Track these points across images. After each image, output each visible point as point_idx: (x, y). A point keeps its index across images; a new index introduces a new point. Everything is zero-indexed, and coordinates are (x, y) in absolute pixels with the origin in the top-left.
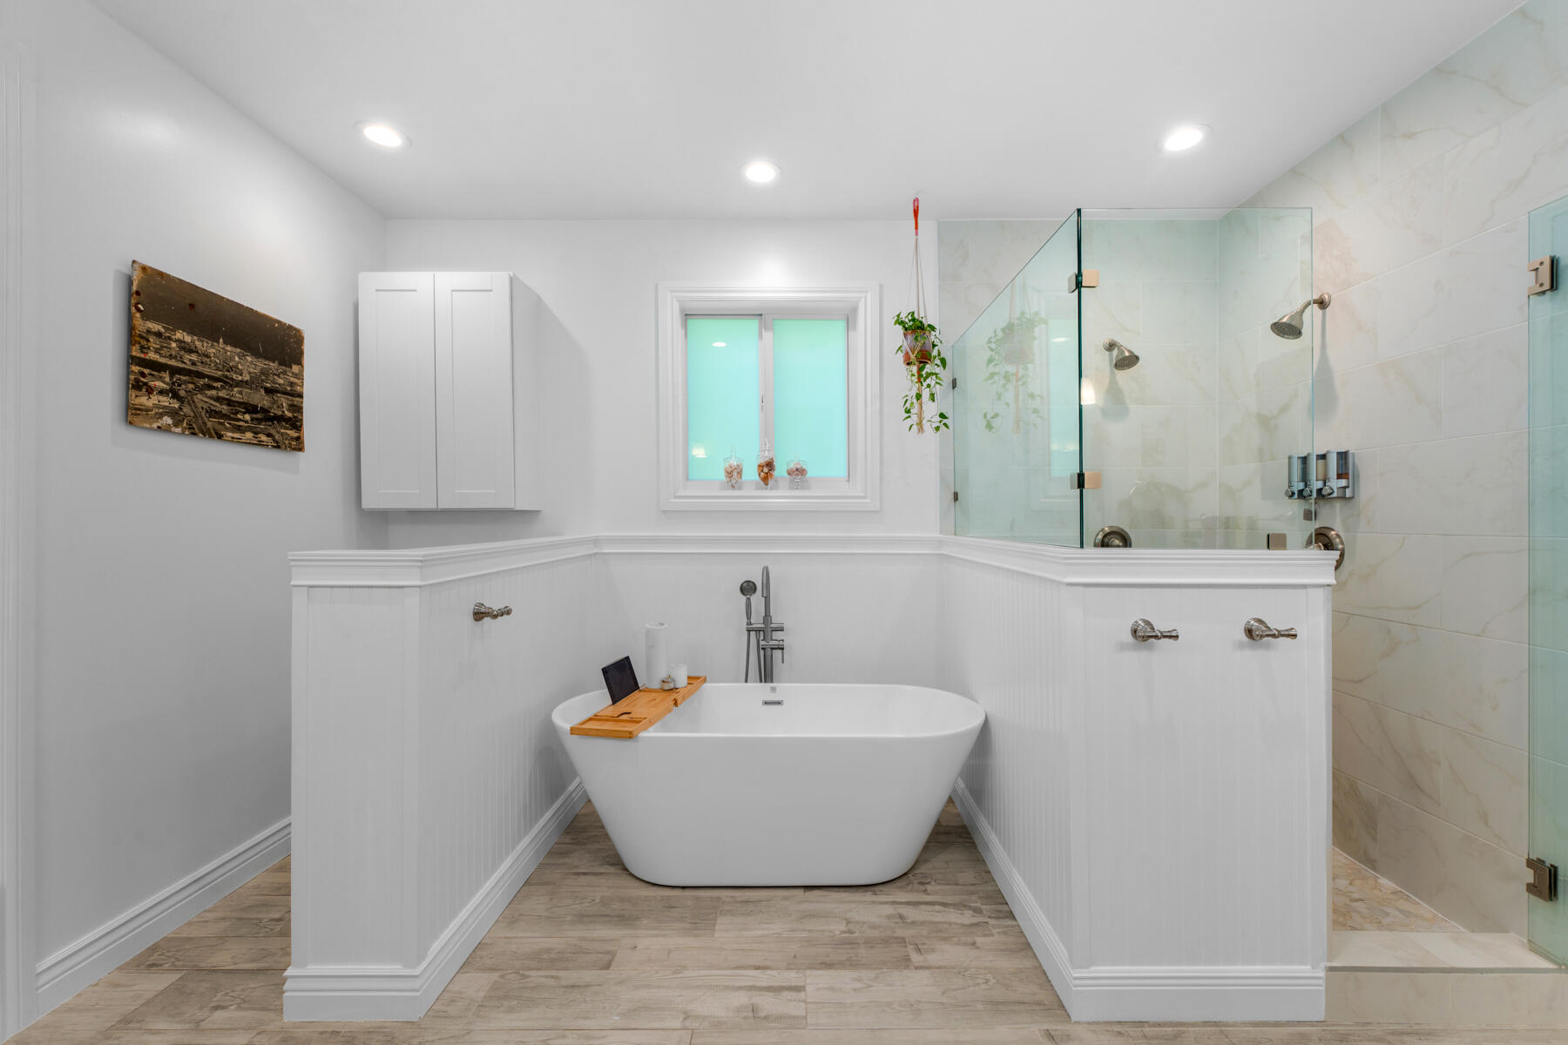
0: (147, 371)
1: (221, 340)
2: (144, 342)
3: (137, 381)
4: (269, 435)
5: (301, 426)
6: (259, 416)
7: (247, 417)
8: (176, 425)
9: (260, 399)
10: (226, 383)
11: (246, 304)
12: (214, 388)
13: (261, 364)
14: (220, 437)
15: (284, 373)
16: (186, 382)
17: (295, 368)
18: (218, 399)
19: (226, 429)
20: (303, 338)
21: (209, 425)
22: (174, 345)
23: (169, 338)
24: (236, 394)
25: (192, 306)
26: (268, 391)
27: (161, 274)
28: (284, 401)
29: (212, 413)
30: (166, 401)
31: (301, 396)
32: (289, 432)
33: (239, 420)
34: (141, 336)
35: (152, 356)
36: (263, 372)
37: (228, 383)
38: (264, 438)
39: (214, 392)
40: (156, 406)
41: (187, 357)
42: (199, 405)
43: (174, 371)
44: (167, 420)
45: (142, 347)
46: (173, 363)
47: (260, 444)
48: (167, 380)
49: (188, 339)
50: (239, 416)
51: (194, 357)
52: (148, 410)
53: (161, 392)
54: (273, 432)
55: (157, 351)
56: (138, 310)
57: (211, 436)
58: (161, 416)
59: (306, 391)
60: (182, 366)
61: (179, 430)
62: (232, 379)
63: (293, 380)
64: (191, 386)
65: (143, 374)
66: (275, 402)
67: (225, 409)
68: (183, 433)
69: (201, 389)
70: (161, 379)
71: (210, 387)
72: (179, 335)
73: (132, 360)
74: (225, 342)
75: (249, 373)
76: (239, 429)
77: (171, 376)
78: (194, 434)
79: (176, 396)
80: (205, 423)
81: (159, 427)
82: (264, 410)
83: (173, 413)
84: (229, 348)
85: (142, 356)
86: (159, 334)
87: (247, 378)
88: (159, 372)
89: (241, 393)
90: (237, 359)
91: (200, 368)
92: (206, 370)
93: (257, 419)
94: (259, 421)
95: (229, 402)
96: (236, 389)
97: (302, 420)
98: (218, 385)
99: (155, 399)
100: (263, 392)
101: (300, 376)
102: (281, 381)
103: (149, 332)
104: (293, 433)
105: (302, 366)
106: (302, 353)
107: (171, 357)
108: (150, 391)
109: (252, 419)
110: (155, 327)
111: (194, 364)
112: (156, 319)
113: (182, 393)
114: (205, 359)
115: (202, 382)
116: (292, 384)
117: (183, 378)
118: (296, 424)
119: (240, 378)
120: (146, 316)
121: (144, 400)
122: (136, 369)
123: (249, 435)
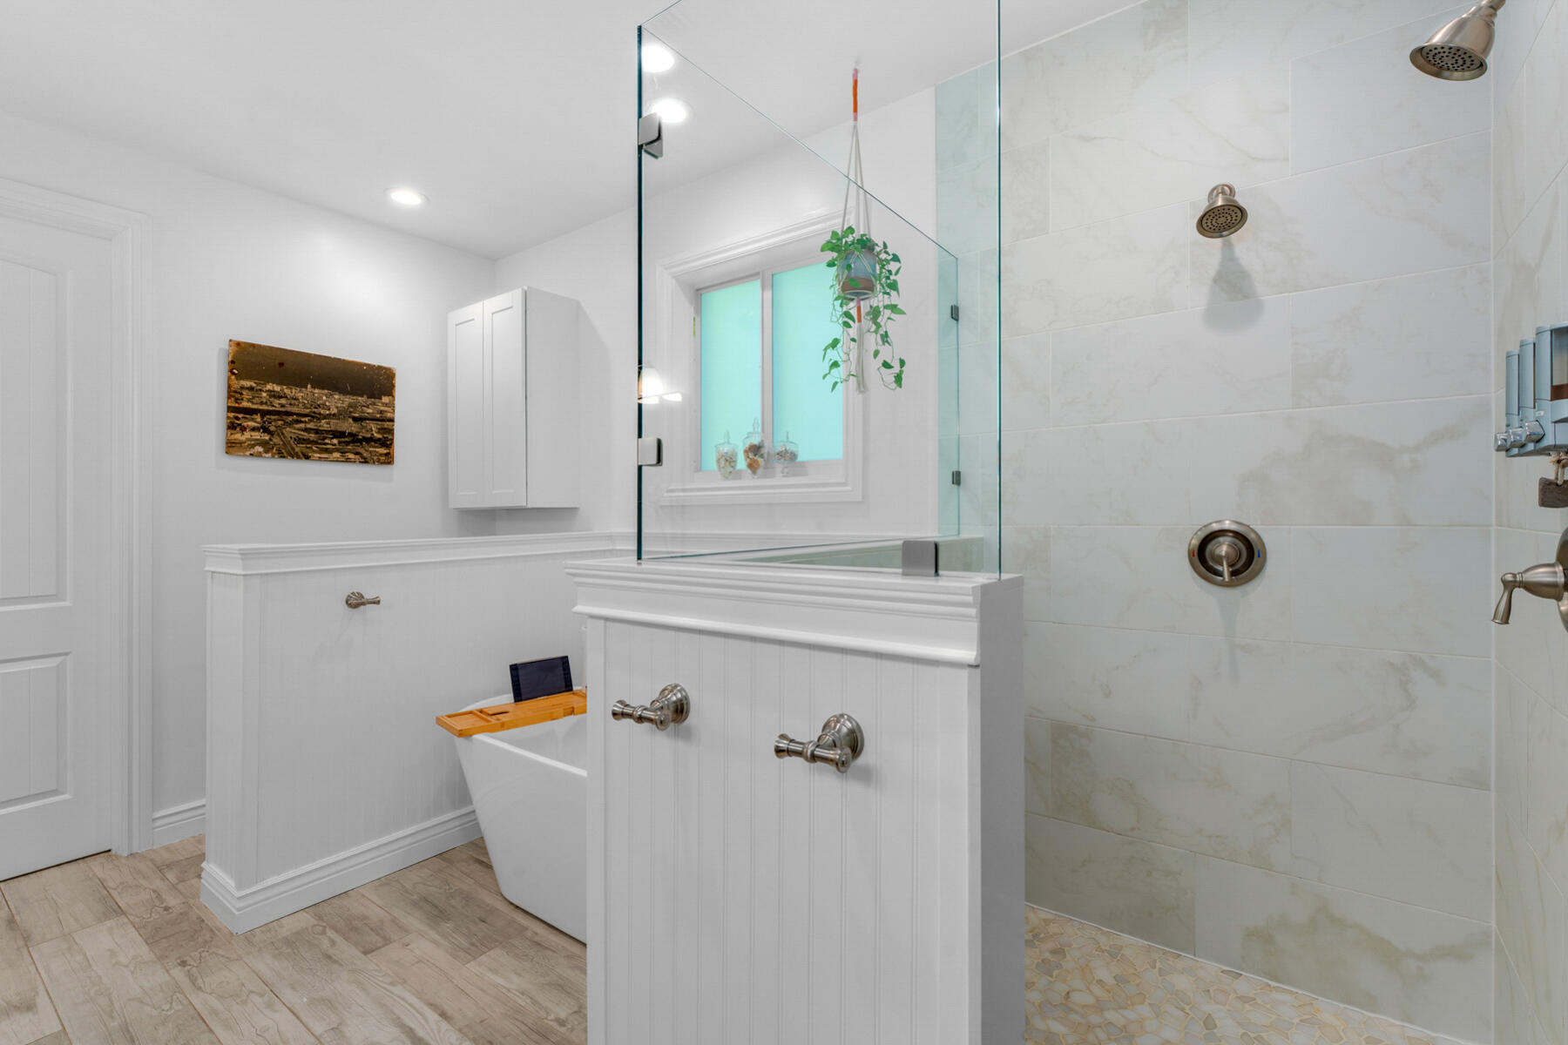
0: (240, 416)
1: (309, 386)
2: (238, 396)
3: (232, 423)
4: (357, 454)
5: (392, 444)
6: (346, 439)
7: (335, 441)
8: (266, 452)
9: (349, 426)
10: (313, 417)
11: (333, 356)
12: (302, 422)
13: (348, 400)
14: (307, 457)
15: (374, 404)
16: (275, 420)
17: (385, 399)
18: (306, 430)
19: (314, 452)
20: (394, 375)
21: (297, 449)
22: (264, 394)
23: (261, 390)
24: (324, 425)
25: (281, 364)
26: (355, 419)
27: (253, 346)
28: (374, 426)
29: (299, 441)
30: (257, 435)
31: (392, 420)
32: (377, 450)
33: (328, 444)
34: (235, 392)
35: (245, 404)
36: (350, 406)
37: (315, 417)
38: (351, 456)
39: (302, 425)
40: (248, 440)
41: (276, 402)
42: (288, 436)
43: (264, 413)
44: (260, 449)
45: (237, 399)
46: (264, 407)
47: (348, 461)
48: (259, 420)
49: (277, 388)
50: (327, 441)
51: (283, 401)
52: (241, 443)
53: (253, 429)
54: (360, 450)
55: (249, 400)
56: (234, 374)
57: (299, 457)
58: (253, 446)
59: (398, 416)
60: (271, 408)
61: (270, 455)
62: (320, 414)
63: (382, 408)
64: (280, 422)
65: (237, 418)
66: (364, 427)
67: (312, 436)
68: (273, 457)
69: (290, 424)
70: (253, 420)
71: (298, 422)
72: (269, 387)
73: (230, 409)
74: (313, 387)
75: (337, 407)
76: (326, 451)
77: (262, 417)
78: (284, 457)
79: (266, 430)
80: (293, 449)
81: (251, 455)
82: (351, 434)
83: (264, 444)
84: (317, 391)
85: (237, 405)
86: (251, 389)
87: (335, 411)
88: (251, 415)
89: (328, 423)
90: (324, 398)
91: (289, 409)
92: (295, 410)
93: (344, 442)
94: (347, 443)
95: (317, 431)
96: (323, 421)
97: (392, 440)
98: (307, 419)
99: (247, 435)
100: (351, 420)
101: (391, 405)
102: (370, 411)
103: (242, 388)
104: (383, 451)
105: (393, 397)
106: (393, 386)
107: (262, 403)
108: (243, 429)
109: (340, 443)
110: (248, 383)
111: (283, 406)
112: (248, 378)
113: (272, 428)
114: (293, 402)
115: (290, 418)
116: (381, 412)
117: (273, 417)
118: (387, 442)
119: (328, 412)
120: (239, 377)
121: (238, 436)
122: (232, 415)
123: (336, 455)
